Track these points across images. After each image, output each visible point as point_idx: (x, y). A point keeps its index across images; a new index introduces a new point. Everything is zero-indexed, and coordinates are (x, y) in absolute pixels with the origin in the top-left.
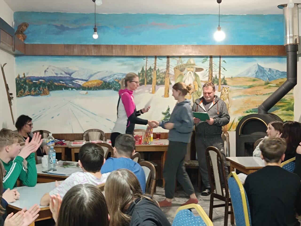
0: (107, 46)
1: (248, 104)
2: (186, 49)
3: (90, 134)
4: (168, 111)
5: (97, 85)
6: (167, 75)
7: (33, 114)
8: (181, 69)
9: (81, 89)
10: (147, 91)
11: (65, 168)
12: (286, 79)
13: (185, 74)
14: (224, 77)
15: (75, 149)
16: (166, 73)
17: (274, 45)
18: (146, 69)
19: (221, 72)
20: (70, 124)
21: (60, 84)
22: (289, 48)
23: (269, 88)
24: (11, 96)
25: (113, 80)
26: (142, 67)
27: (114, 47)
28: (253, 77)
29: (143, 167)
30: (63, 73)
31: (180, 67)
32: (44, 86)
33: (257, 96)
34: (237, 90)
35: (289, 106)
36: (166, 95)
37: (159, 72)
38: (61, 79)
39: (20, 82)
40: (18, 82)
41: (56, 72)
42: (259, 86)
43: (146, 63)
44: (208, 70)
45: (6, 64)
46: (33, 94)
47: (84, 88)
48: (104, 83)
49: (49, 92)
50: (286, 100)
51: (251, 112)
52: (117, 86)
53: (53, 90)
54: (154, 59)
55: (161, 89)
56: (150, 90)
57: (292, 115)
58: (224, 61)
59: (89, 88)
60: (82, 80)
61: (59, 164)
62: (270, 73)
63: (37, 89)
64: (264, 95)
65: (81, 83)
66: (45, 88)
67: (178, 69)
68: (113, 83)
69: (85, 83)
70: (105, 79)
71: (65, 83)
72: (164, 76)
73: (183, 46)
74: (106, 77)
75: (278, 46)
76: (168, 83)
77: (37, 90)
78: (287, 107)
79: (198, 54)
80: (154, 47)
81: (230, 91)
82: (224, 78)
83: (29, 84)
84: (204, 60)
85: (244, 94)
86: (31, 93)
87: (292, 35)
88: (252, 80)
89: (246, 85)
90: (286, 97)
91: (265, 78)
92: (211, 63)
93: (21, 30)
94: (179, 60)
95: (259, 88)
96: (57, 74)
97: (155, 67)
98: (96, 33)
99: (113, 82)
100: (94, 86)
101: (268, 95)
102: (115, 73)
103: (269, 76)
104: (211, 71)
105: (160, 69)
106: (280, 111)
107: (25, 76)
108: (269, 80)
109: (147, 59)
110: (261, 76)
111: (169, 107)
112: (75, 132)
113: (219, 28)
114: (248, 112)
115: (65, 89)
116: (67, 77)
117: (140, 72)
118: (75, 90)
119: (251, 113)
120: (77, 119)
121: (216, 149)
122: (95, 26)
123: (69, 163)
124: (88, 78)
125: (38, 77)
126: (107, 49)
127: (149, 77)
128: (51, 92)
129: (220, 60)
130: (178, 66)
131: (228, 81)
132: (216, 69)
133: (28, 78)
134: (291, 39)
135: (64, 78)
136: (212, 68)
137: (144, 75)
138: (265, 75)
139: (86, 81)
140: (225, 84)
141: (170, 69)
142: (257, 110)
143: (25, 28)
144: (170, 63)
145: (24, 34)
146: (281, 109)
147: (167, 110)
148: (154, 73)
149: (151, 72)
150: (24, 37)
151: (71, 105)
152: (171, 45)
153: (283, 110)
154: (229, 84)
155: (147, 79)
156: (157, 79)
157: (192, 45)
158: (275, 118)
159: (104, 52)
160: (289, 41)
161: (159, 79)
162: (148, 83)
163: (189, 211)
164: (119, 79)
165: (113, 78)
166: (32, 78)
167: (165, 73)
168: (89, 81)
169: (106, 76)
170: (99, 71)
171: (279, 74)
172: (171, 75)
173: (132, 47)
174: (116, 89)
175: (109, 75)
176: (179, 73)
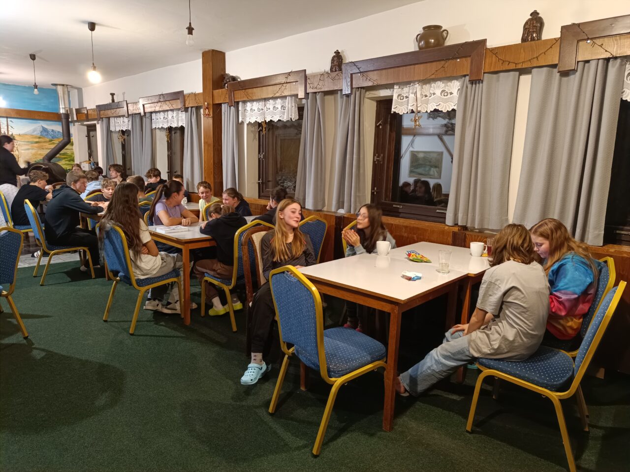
19: (9, 130)
22: (63, 116)
23: (51, 144)
28: (39, 135)
33: (41, 150)
34: (25, 144)
50: (68, 154)
62: (52, 133)
64: (47, 149)
82: (12, 135)
85: (32, 147)
87: (64, 107)
101: (50, 149)
103: (52, 136)
106: (61, 161)
110: (45, 135)
131: (17, 137)
134: (63, 110)
138: (48, 134)
140: (14, 139)
142: (42, 160)
171: (57, 134)
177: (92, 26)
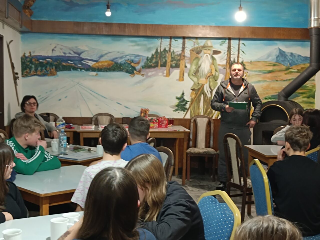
0: (120, 25)
1: (267, 90)
2: (203, 29)
3: (100, 118)
4: (183, 96)
5: (107, 66)
6: (182, 57)
7: (39, 95)
8: (197, 51)
9: (91, 71)
10: (161, 74)
11: (76, 152)
12: (309, 65)
13: (201, 57)
14: (243, 61)
15: (84, 134)
16: (182, 55)
17: (297, 28)
18: (160, 50)
19: (240, 56)
20: (78, 107)
21: (68, 64)
22: (313, 32)
23: (290, 73)
24: (16, 76)
25: (125, 61)
26: (156, 48)
27: (127, 25)
28: (274, 62)
29: (160, 153)
30: (72, 52)
31: (196, 49)
32: (51, 66)
33: (277, 82)
34: (256, 75)
35: (310, 93)
36: (181, 78)
37: (173, 54)
38: (70, 59)
39: (25, 61)
40: (23, 61)
41: (64, 51)
42: (280, 71)
43: (161, 44)
44: (226, 53)
45: (11, 41)
46: (39, 74)
47: (94, 69)
48: (115, 65)
49: (56, 73)
50: (308, 87)
51: (270, 98)
52: (129, 68)
53: (61, 70)
54: (169, 40)
55: (176, 72)
56: (163, 73)
57: (313, 103)
58: (243, 44)
59: (99, 70)
60: (92, 60)
61: (70, 149)
62: (291, 58)
63: (44, 68)
64: (284, 81)
65: (91, 63)
66: (52, 68)
67: (194, 51)
68: (125, 65)
69: (95, 64)
70: (117, 61)
71: (74, 63)
72: (179, 58)
73: (201, 26)
74: (117, 58)
75: (301, 28)
76: (184, 66)
77: (43, 70)
78: (308, 95)
79: (217, 35)
80: (170, 27)
81: (249, 76)
83: (36, 63)
84: (222, 42)
85: (264, 79)
86: (37, 73)
87: (317, 18)
88: (272, 65)
89: (265, 70)
90: (308, 84)
91: (287, 63)
92: (229, 46)
93: (27, 5)
94: (196, 41)
95: (280, 74)
96: (65, 53)
97: (170, 49)
98: (109, 10)
99: (125, 63)
100: (104, 67)
101: (288, 81)
102: (127, 54)
103: (290, 61)
104: (229, 54)
105: (175, 51)
106: (301, 98)
107: (31, 55)
108: (290, 65)
109: (161, 40)
110: (282, 61)
111: (184, 91)
112: (83, 116)
113: (240, 8)
114: (267, 99)
115: (73, 69)
116: (76, 57)
117: (153, 54)
118: (84, 71)
119: (269, 100)
120: (86, 102)
121: (235, 136)
122: (108, 3)
123: (80, 148)
124: (98, 59)
125: (45, 56)
126: (119, 28)
127: (163, 59)
128: (58, 73)
129: (239, 42)
130: (194, 47)
131: (247, 65)
132: (234, 53)
133: (34, 57)
134: (315, 22)
135: (73, 58)
136: (230, 52)
137: (158, 57)
138: (286, 59)
139: (96, 61)
141: (185, 51)
142: (277, 97)
143: (31, 3)
144: (186, 45)
145: (30, 10)
146: (301, 97)
147: (181, 95)
148: (169, 55)
149: (165, 54)
150: (31, 13)
151: (80, 87)
152: (188, 26)
153: (304, 97)
154: (247, 69)
155: (162, 61)
156: (172, 61)
157: (210, 26)
158: (296, 105)
159: (115, 31)
160: (313, 24)
161: (174, 61)
162: (162, 66)
163: (214, 198)
164: (131, 60)
165: (125, 60)
166: (39, 57)
167: (180, 55)
168: (100, 62)
169: (117, 56)
170: (110, 51)
171: (301, 59)
172: (187, 57)
173: (146, 26)
174: (127, 72)
175: (121, 56)
176: (195, 55)
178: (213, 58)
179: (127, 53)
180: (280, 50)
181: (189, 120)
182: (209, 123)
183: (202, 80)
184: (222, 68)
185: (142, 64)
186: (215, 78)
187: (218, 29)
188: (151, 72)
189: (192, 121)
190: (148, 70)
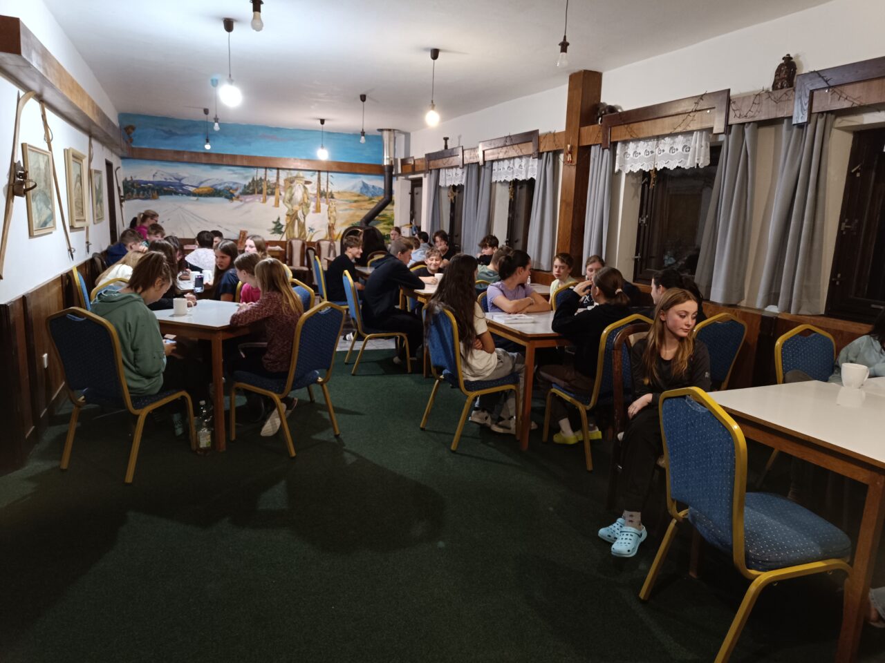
0: (218, 155)
2: (295, 162)
4: (279, 221)
5: (207, 192)
6: (277, 186)
8: (291, 181)
9: (192, 196)
10: (257, 200)
13: (294, 186)
18: (257, 179)
19: (329, 186)
21: (169, 189)
22: (386, 169)
26: (252, 177)
28: (358, 193)
30: (172, 179)
32: (153, 190)
33: (362, 211)
35: (390, 221)
36: (277, 205)
37: (269, 183)
38: (170, 184)
39: (127, 185)
40: (125, 185)
41: (165, 177)
42: (364, 201)
43: (257, 173)
44: (316, 184)
45: (119, 167)
46: (141, 198)
47: (194, 194)
48: (215, 191)
49: (158, 197)
50: (388, 215)
52: (228, 194)
53: (162, 194)
54: (264, 170)
55: (272, 199)
56: (260, 199)
58: (332, 176)
59: (200, 195)
60: (193, 186)
63: (146, 193)
64: (368, 209)
65: (192, 189)
66: (154, 193)
69: (195, 190)
70: (216, 187)
71: (175, 189)
72: (273, 186)
73: (293, 159)
74: (216, 185)
75: (378, 165)
76: (278, 194)
78: (388, 222)
79: (308, 168)
80: (265, 159)
82: (331, 193)
83: (137, 187)
84: (312, 173)
85: (350, 208)
87: (389, 157)
88: (357, 195)
89: (351, 199)
90: (388, 213)
91: (369, 194)
92: (319, 177)
95: (363, 203)
96: (165, 179)
97: (265, 178)
99: (225, 190)
100: (204, 192)
103: (372, 193)
104: (319, 185)
105: (270, 180)
107: (133, 179)
108: (372, 196)
109: (258, 169)
110: (365, 192)
111: (280, 216)
115: (175, 194)
116: (176, 182)
117: (250, 182)
118: (185, 196)
120: (185, 224)
124: (198, 185)
125: (147, 181)
127: (259, 187)
128: (160, 197)
129: (328, 174)
132: (324, 183)
133: (136, 182)
134: (387, 160)
135: (173, 183)
136: (320, 183)
137: (255, 185)
138: (369, 191)
139: (197, 187)
140: (332, 197)
143: (131, 131)
144: (280, 175)
145: (130, 137)
146: (382, 224)
147: (277, 220)
148: (265, 183)
149: (261, 182)
150: (131, 140)
151: (182, 210)
152: (281, 158)
155: (258, 189)
156: (267, 189)
157: (301, 159)
159: (214, 160)
160: (386, 162)
161: (270, 189)
162: (258, 193)
165: (224, 186)
166: (140, 182)
167: (275, 184)
168: (200, 188)
170: (210, 178)
171: (379, 191)
173: (242, 157)
174: (227, 197)
175: (220, 183)
176: (289, 184)
177: (435, 54)
178: (305, 188)
179: (226, 180)
180: (363, 183)
181: (285, 242)
182: (303, 245)
183: (296, 207)
184: (313, 197)
185: (240, 191)
186: (308, 206)
187: (308, 163)
188: (249, 198)
189: (288, 242)
190: (245, 196)
